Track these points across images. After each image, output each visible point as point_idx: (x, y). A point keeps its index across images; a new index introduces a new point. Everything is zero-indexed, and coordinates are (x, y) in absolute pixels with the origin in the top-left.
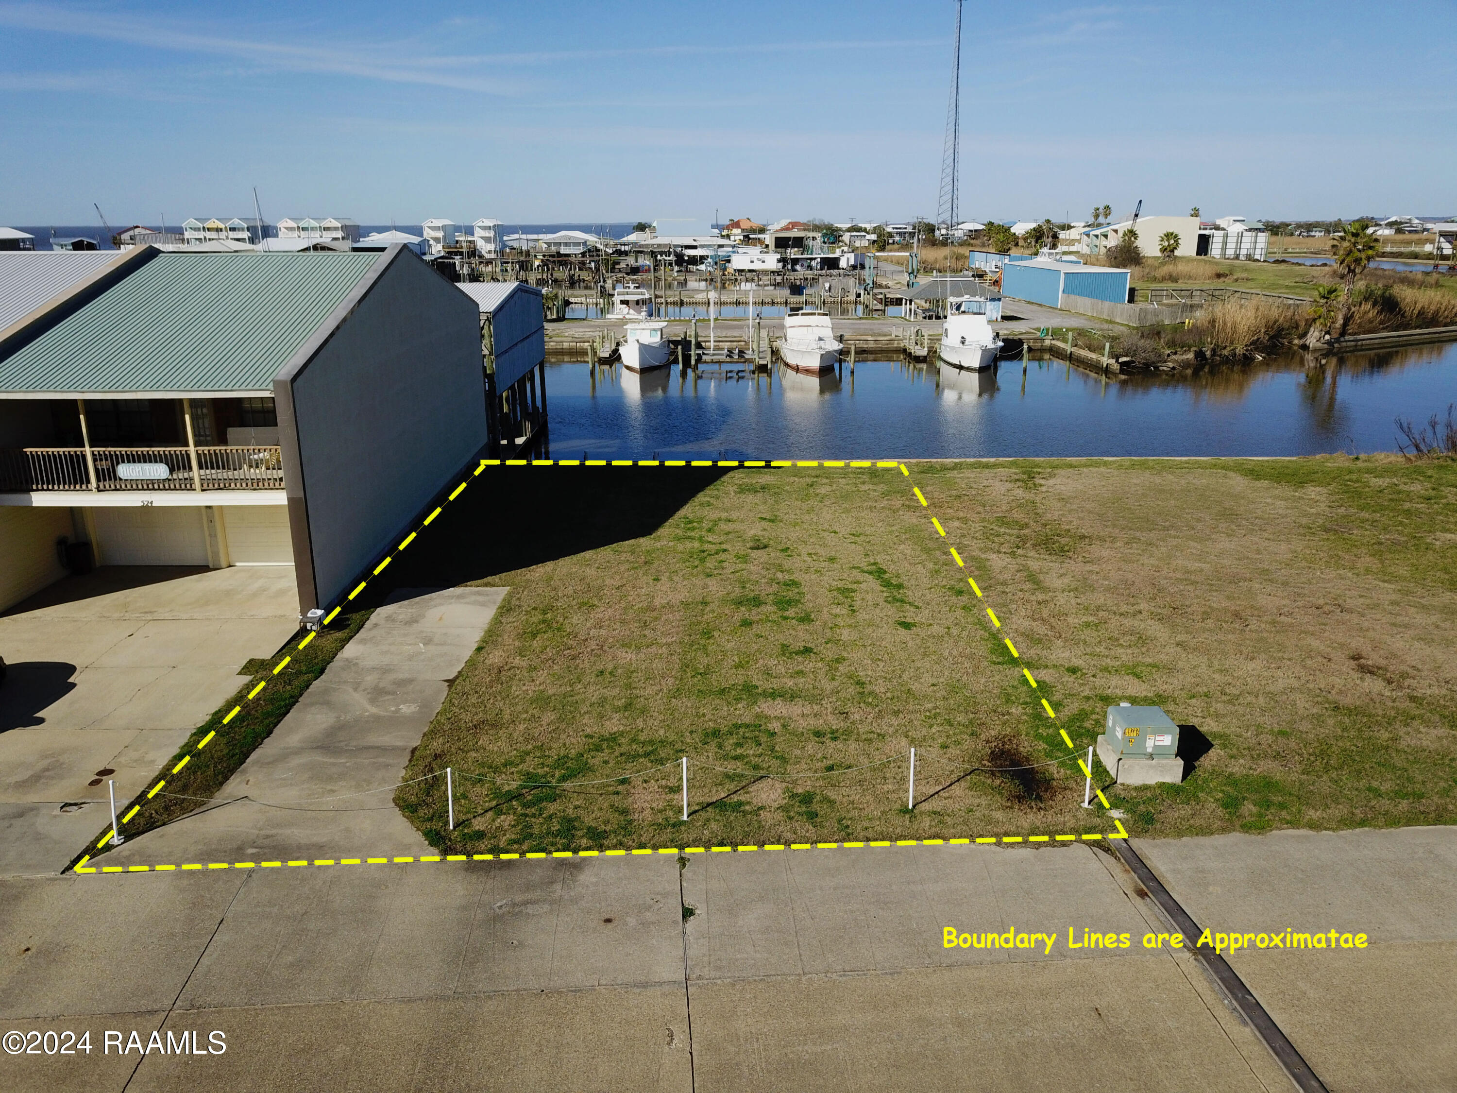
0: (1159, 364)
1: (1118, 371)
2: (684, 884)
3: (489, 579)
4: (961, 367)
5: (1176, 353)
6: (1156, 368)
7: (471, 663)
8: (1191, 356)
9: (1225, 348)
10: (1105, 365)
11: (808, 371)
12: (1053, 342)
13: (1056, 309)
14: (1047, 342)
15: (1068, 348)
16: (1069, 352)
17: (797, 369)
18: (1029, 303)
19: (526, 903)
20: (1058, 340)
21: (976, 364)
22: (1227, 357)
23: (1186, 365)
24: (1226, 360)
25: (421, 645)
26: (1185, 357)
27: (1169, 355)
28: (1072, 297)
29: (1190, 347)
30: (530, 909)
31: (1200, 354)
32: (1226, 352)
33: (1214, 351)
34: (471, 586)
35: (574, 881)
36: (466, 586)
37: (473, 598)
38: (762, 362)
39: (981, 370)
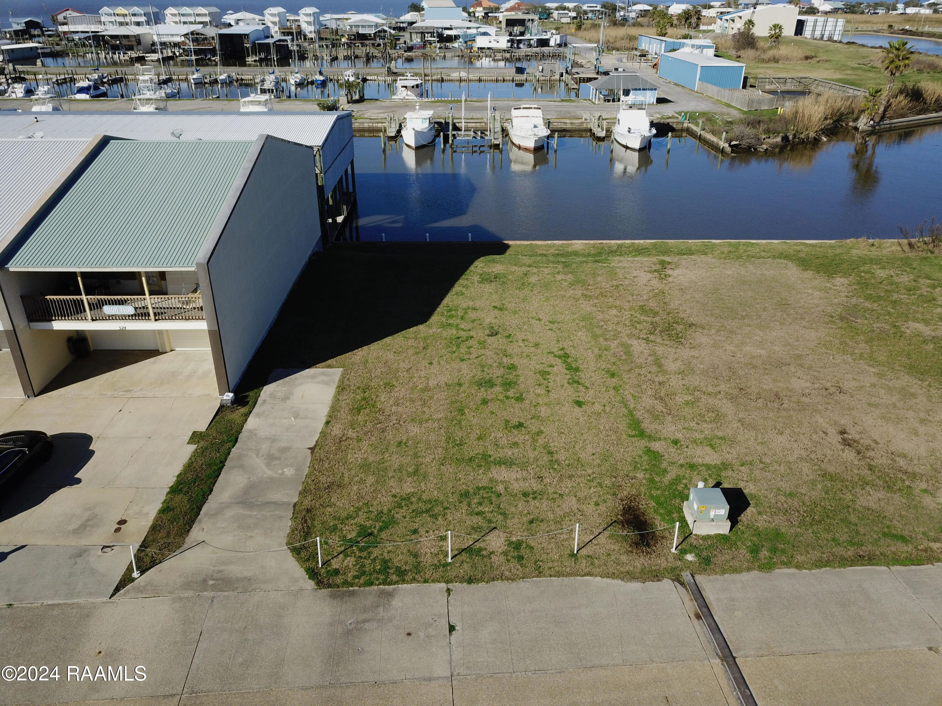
0: (758, 146)
1: (730, 153)
2: (450, 608)
3: (329, 362)
4: (627, 147)
5: (769, 138)
6: (755, 149)
7: (323, 434)
8: (779, 139)
9: (802, 133)
10: (721, 148)
11: (526, 149)
12: (689, 125)
13: (694, 91)
14: (685, 125)
15: (697, 129)
16: (699, 134)
17: (519, 147)
18: (676, 84)
19: (364, 621)
20: (692, 123)
21: (637, 147)
22: (803, 139)
23: (775, 146)
24: (802, 142)
25: (293, 418)
26: (775, 140)
27: (764, 139)
28: (705, 84)
29: (779, 133)
30: (367, 626)
31: (785, 139)
32: (802, 136)
33: (795, 136)
34: (319, 368)
35: (390, 606)
36: (316, 367)
37: (321, 378)
38: (496, 142)
39: (641, 150)
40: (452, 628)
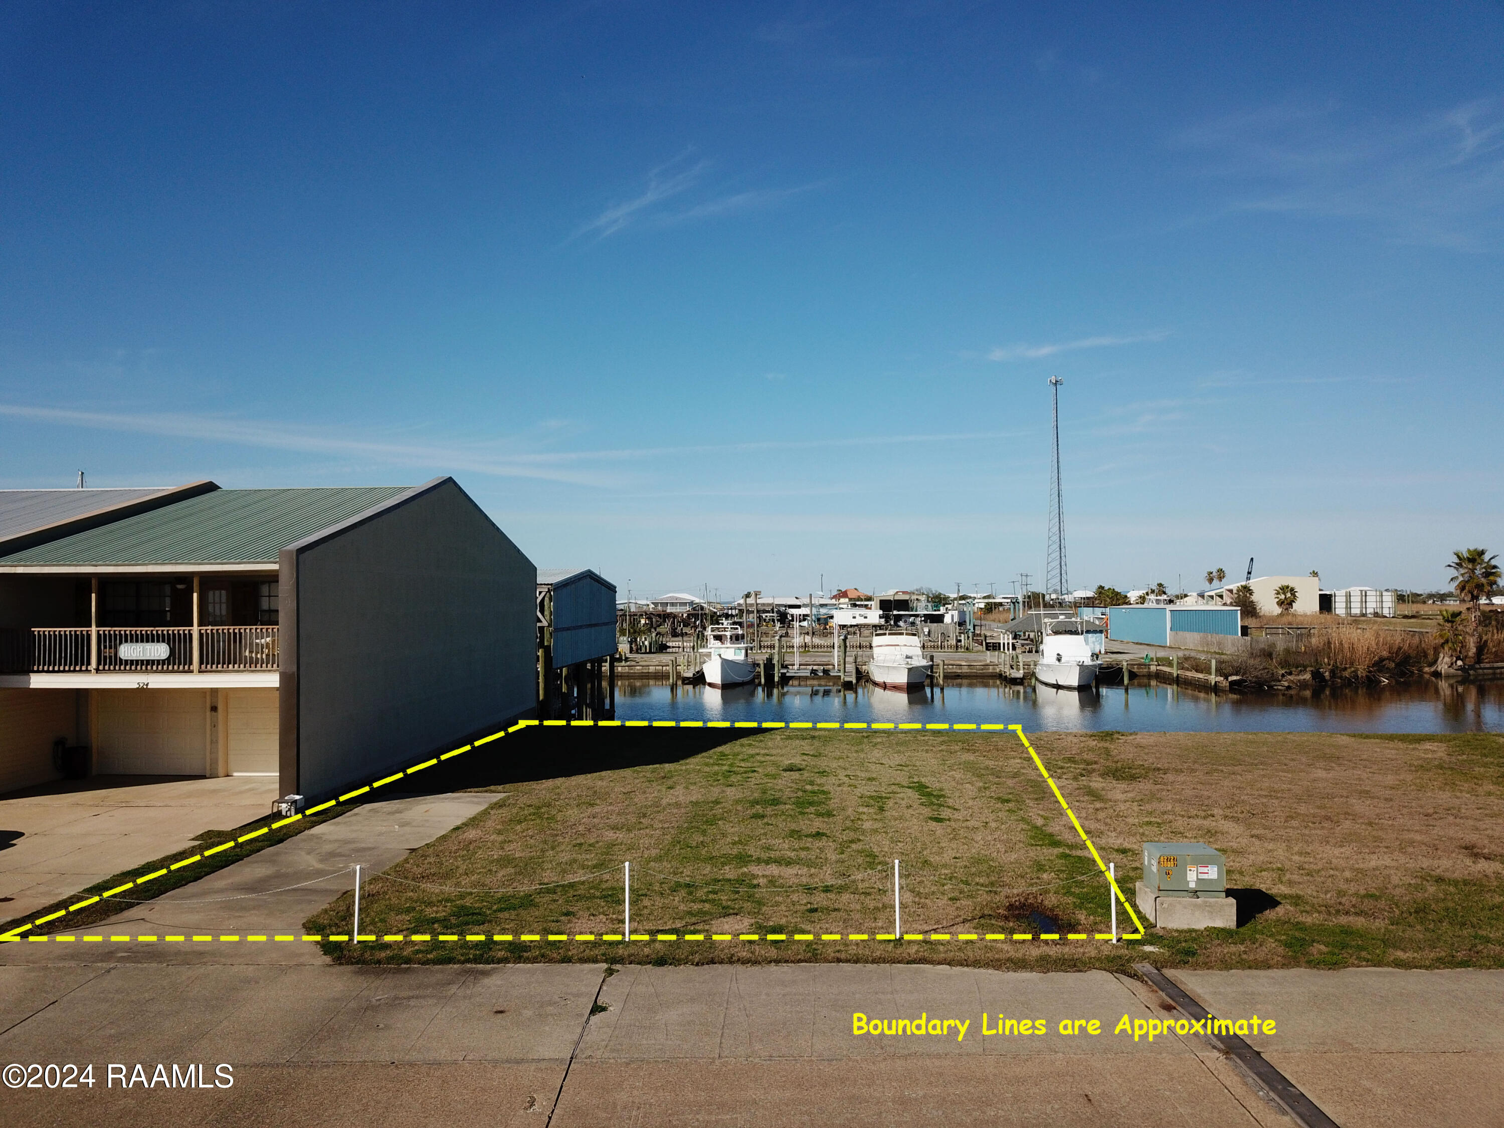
0: (1273, 683)
1: (1228, 688)
2: (604, 988)
4: (1058, 687)
5: (1290, 674)
6: (1271, 687)
7: (444, 838)
8: (1307, 676)
9: (1345, 669)
10: (1213, 683)
11: (896, 688)
12: (1158, 668)
13: (1164, 647)
14: (1153, 668)
15: (1174, 671)
16: (1175, 675)
17: (885, 686)
18: (1137, 643)
19: (409, 998)
20: (1163, 665)
21: (1075, 683)
22: (1349, 680)
23: (1303, 685)
24: (1348, 683)
25: (397, 827)
26: (1301, 677)
27: (1283, 675)
28: (1181, 633)
29: (1305, 667)
30: (412, 1003)
31: (1316, 675)
32: (1346, 674)
33: (1333, 672)
34: (471, 792)
35: (474, 984)
36: (466, 792)
37: (469, 799)
38: (847, 679)
39: (1081, 689)
40: (597, 1009)
